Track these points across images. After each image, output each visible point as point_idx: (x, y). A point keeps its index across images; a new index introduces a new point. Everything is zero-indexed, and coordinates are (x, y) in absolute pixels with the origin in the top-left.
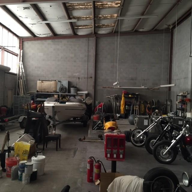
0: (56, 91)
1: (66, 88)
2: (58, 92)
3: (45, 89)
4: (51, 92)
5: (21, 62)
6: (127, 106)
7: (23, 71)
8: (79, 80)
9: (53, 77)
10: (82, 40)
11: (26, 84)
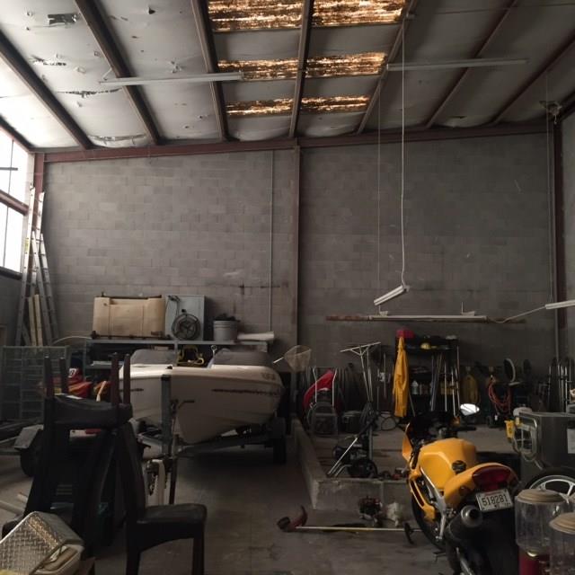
0: (162, 333)
1: (196, 323)
2: (169, 338)
3: (121, 328)
4: (144, 338)
5: (38, 232)
6: (415, 384)
7: (45, 265)
8: (243, 293)
9: (151, 284)
10: (251, 156)
11: (52, 308)
